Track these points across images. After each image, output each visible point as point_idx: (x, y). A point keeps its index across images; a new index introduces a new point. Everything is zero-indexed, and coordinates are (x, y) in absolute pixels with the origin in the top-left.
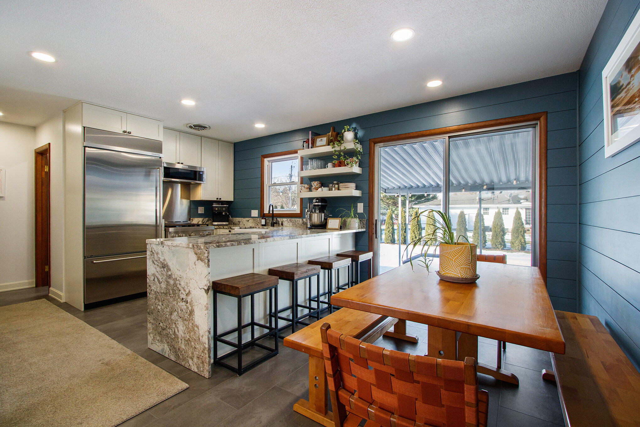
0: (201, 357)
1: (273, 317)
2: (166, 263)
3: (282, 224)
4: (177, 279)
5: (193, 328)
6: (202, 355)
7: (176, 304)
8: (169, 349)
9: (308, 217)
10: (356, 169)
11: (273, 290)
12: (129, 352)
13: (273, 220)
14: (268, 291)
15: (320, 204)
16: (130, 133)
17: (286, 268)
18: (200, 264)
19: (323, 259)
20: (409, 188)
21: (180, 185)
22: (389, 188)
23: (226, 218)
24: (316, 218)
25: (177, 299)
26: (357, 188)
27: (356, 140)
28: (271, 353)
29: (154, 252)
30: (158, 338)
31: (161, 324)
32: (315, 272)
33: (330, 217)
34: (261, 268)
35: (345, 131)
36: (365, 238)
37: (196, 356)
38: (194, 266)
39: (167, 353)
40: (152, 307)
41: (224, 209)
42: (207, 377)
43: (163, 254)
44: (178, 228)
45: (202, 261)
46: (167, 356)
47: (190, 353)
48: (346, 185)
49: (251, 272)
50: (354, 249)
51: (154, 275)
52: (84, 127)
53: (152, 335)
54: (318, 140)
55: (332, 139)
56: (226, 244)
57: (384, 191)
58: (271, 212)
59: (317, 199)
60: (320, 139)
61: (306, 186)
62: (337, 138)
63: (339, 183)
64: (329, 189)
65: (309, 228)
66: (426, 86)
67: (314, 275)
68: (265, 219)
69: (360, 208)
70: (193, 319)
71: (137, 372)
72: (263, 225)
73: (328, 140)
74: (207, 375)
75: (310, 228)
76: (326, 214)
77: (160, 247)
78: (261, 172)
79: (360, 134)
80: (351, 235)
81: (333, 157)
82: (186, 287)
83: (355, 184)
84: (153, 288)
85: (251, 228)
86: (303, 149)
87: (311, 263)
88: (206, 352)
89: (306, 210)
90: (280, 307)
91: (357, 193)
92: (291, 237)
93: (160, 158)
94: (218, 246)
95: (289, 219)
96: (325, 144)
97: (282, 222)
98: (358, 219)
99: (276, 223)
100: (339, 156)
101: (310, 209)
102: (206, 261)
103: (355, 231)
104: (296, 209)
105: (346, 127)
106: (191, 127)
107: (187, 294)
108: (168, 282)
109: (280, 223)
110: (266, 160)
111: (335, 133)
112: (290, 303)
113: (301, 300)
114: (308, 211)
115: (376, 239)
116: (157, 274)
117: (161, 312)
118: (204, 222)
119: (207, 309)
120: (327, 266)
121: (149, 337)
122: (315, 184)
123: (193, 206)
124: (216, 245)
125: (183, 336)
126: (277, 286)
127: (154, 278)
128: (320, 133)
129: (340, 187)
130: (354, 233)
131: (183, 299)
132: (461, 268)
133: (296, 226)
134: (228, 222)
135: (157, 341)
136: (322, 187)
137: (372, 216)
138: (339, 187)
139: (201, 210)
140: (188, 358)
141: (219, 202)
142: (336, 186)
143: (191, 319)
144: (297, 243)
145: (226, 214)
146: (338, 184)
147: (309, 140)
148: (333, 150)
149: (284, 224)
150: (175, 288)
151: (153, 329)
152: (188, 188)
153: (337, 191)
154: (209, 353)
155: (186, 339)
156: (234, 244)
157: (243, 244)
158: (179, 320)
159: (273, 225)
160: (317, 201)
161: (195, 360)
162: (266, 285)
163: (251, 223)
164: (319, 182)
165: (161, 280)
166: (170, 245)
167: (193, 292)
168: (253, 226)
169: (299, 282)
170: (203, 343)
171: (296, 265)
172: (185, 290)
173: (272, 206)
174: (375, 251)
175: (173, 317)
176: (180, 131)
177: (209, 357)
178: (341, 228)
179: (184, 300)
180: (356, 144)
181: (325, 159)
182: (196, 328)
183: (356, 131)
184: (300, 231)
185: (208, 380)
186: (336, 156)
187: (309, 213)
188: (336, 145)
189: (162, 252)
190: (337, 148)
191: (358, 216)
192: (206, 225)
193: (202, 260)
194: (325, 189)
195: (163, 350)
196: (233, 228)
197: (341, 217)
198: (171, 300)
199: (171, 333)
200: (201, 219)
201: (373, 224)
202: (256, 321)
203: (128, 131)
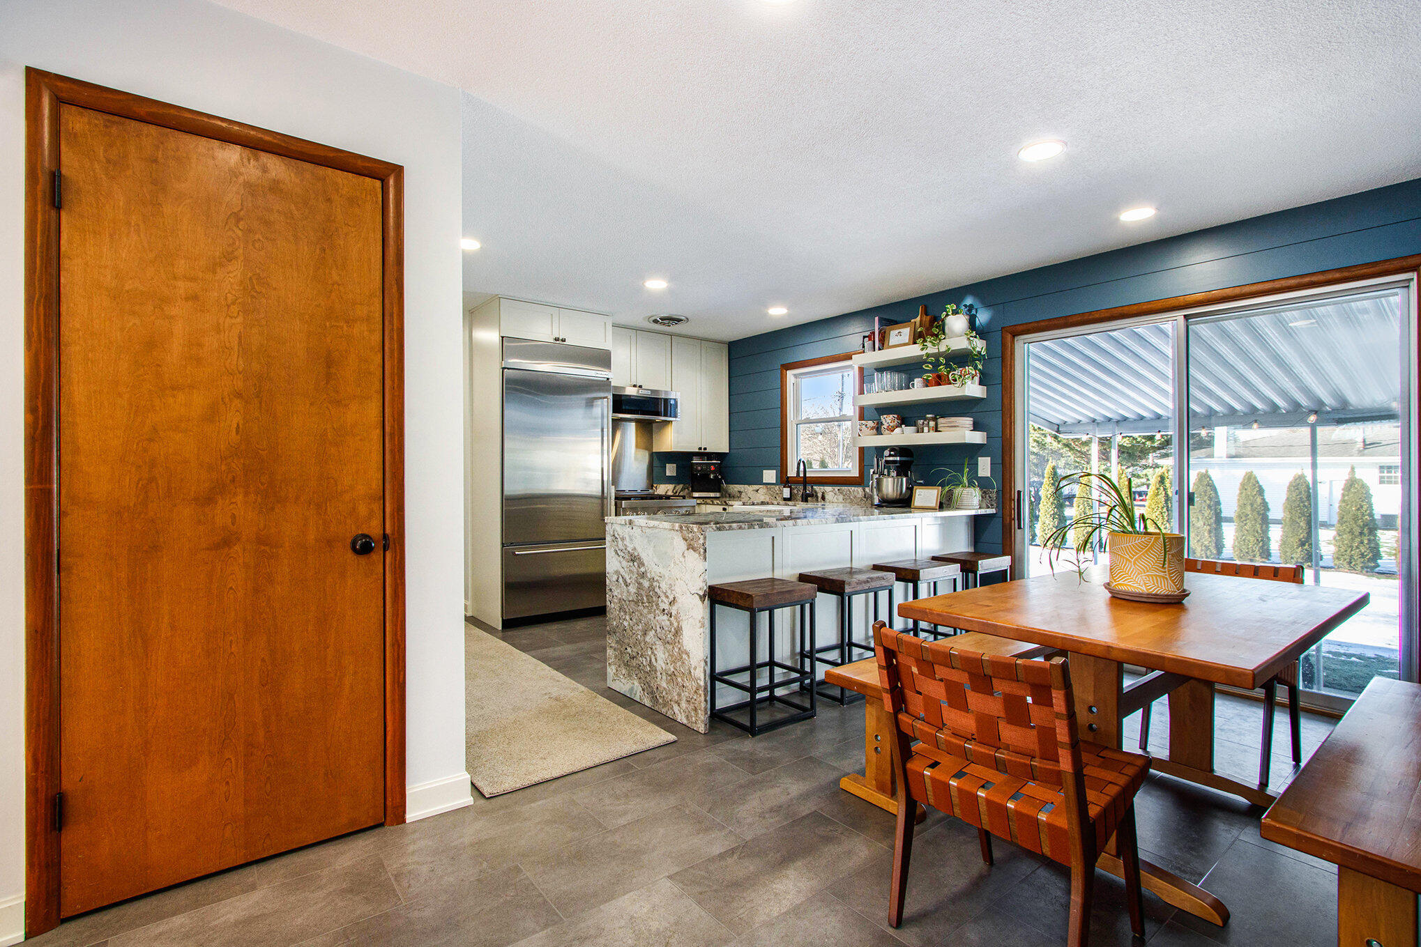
0: (693, 700)
1: (808, 657)
2: (636, 554)
3: (823, 498)
4: (655, 579)
5: (680, 656)
6: (695, 697)
7: (652, 619)
8: (641, 689)
9: (875, 485)
10: (973, 389)
11: (807, 606)
12: (583, 688)
13: (805, 489)
14: (798, 607)
15: (898, 459)
16: (565, 341)
17: (830, 574)
18: (692, 556)
19: (902, 564)
20: (1118, 422)
21: (633, 424)
22: (1066, 422)
23: (715, 486)
24: (891, 486)
25: (655, 611)
26: (976, 427)
27: (972, 332)
28: (801, 713)
29: (618, 537)
30: (624, 672)
31: (629, 650)
32: (884, 583)
33: (920, 485)
34: (787, 571)
35: (947, 315)
36: (995, 529)
37: (684, 699)
38: (682, 559)
39: (638, 694)
40: (615, 623)
41: (712, 468)
42: (703, 732)
43: (631, 540)
44: (633, 501)
45: (695, 551)
46: (637, 699)
47: (675, 694)
48: (950, 422)
49: (769, 575)
50: (971, 550)
51: (617, 572)
52: (503, 337)
53: (613, 667)
54: (893, 333)
55: (920, 332)
56: (731, 526)
57: (1056, 429)
58: (802, 475)
59: (892, 448)
60: (897, 331)
61: (870, 424)
62: (933, 328)
63: (938, 417)
64: (916, 430)
65: (876, 505)
66: (1118, 219)
67: (883, 588)
68: (790, 487)
69: (984, 466)
70: (681, 641)
71: (600, 713)
72: (785, 499)
73: (913, 332)
74: (702, 729)
75: (879, 506)
76: (911, 478)
77: (628, 529)
78: (782, 395)
79: (983, 317)
80: (964, 520)
81: (924, 366)
82: (669, 592)
83: (972, 419)
84: (615, 593)
85: (763, 503)
86: (864, 352)
87: (876, 568)
88: (701, 692)
89: (872, 471)
90: (819, 644)
91: (978, 438)
92: (840, 519)
93: (608, 379)
94: (719, 529)
95: (836, 488)
96: (907, 341)
97: (823, 493)
98: (978, 489)
99: (812, 496)
100: (936, 364)
101: (878, 468)
102: (702, 551)
103: (973, 512)
104: (850, 468)
105: (949, 306)
106: (656, 321)
107: (670, 603)
108: (640, 584)
109: (820, 495)
110: (790, 374)
111: (928, 318)
112: (838, 640)
113: (858, 635)
114: (874, 473)
115: (1018, 531)
116: (622, 571)
117: (628, 631)
118: (676, 492)
119: (703, 626)
120: (909, 576)
121: (609, 670)
122: (888, 420)
123: (656, 463)
124: (716, 527)
125: (664, 668)
126: (813, 600)
127: (618, 579)
128: (898, 319)
129: (939, 426)
130: (968, 516)
131: (664, 610)
132: (1147, 575)
133: (851, 502)
134: (719, 492)
135: (622, 677)
136: (903, 426)
137: (1011, 484)
138: (936, 425)
139: (671, 470)
140: (672, 703)
141: (702, 454)
142: (932, 424)
143: (677, 641)
144: (851, 531)
145: (716, 477)
146: (935, 419)
147: (873, 333)
148: (924, 352)
149: (827, 497)
150: (651, 593)
151: (616, 656)
152: (648, 430)
153: (933, 433)
154: (705, 695)
155: (669, 673)
156: (743, 526)
157: (757, 527)
158: (657, 643)
159: (805, 499)
160: (892, 453)
161: (684, 705)
162: (796, 596)
163: (762, 494)
164: (896, 416)
165: (629, 581)
166: (644, 525)
167: (681, 600)
168: (767, 500)
169: (854, 598)
170: (696, 679)
171: (849, 570)
172: (667, 597)
173: (803, 462)
174: (1017, 555)
175: (648, 639)
176: (637, 329)
177: (706, 701)
178: (941, 507)
179: (666, 611)
180: (971, 339)
181: (908, 370)
182: (685, 656)
183: (974, 312)
184: (860, 511)
185: (703, 736)
186: (930, 366)
187: (877, 476)
188: (928, 344)
189: (630, 536)
190: (931, 350)
191: (977, 484)
192: (679, 496)
193: (694, 549)
194: (909, 430)
195: (632, 689)
196: (730, 503)
197: (942, 485)
198: (645, 611)
199: (644, 663)
200: (671, 487)
201: (1011, 500)
202: (777, 659)
203: (561, 338)
